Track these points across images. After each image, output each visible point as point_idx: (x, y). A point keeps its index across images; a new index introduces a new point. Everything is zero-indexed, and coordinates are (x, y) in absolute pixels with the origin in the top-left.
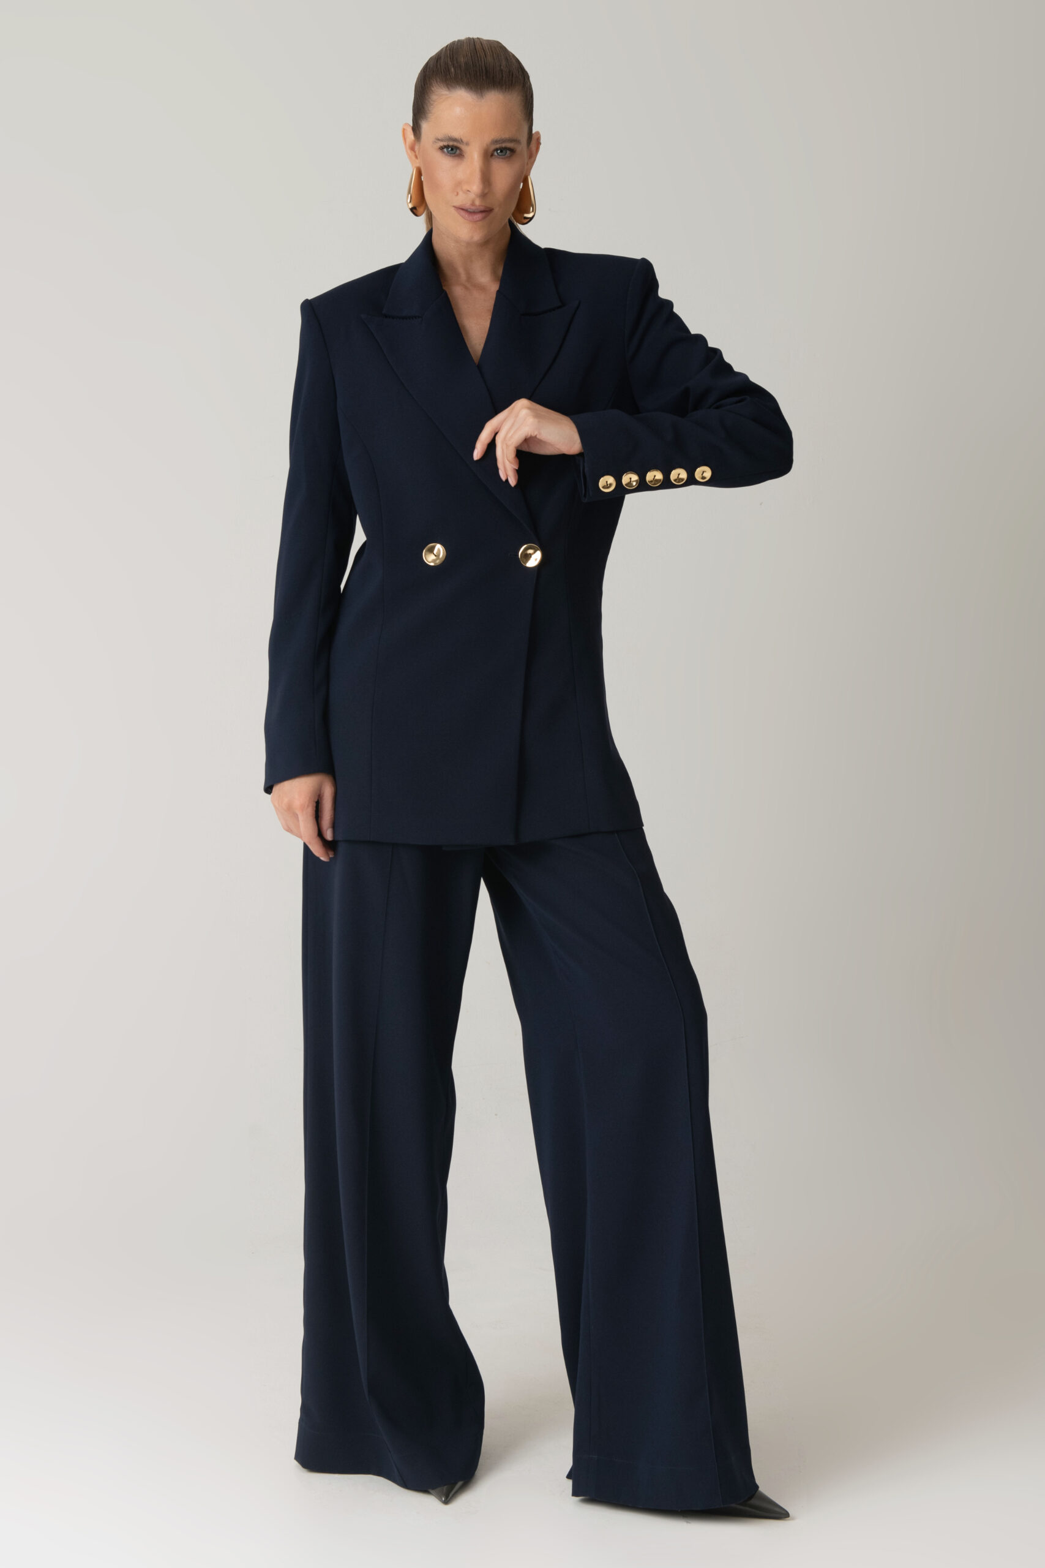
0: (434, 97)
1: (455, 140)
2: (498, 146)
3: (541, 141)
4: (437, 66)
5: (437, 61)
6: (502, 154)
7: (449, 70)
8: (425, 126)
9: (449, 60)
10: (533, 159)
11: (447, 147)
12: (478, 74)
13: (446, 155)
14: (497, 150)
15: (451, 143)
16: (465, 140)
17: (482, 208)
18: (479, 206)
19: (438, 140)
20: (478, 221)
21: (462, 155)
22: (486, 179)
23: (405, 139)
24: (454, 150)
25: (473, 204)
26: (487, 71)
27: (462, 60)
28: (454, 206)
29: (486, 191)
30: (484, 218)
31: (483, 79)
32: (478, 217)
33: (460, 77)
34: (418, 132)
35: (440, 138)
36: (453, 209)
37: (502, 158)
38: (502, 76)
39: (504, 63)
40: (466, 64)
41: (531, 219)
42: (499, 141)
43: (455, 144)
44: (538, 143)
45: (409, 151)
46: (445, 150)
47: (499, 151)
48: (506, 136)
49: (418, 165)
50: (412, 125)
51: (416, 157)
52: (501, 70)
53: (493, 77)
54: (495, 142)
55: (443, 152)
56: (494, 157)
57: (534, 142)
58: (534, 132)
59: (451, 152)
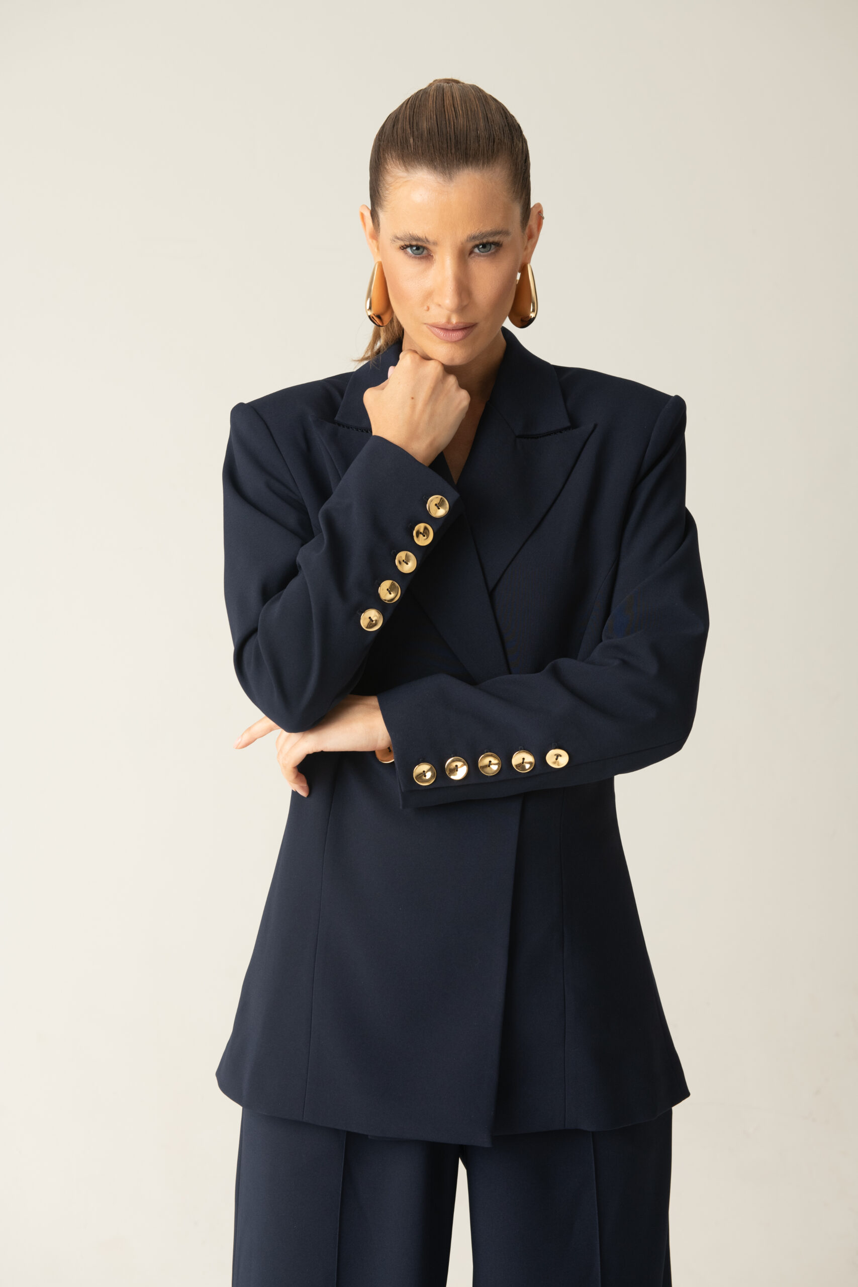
0: (389, 179)
1: (418, 239)
2: (477, 242)
3: (545, 215)
4: (393, 132)
5: (394, 126)
6: (485, 250)
7: (407, 141)
8: (382, 216)
9: (407, 123)
10: (534, 240)
11: (411, 246)
12: (445, 146)
13: (410, 256)
14: (477, 246)
15: (414, 243)
16: (431, 238)
17: (461, 325)
18: (456, 323)
19: (398, 238)
20: (458, 341)
21: (430, 255)
22: (464, 289)
23: (364, 224)
24: (421, 250)
25: (449, 321)
26: (457, 142)
27: (424, 125)
28: (425, 324)
29: (465, 303)
30: (464, 338)
31: (451, 153)
32: (457, 335)
33: (420, 151)
34: (376, 221)
35: (399, 237)
36: (425, 328)
37: (484, 256)
38: (479, 145)
39: (482, 124)
40: (429, 131)
41: (534, 318)
42: (478, 236)
43: (420, 243)
44: (540, 218)
45: (370, 240)
46: (409, 250)
47: (481, 246)
48: (488, 228)
49: (380, 260)
50: (370, 208)
51: (378, 249)
52: (478, 137)
53: (466, 149)
54: (474, 238)
55: (406, 253)
56: (473, 255)
57: (533, 221)
58: (532, 205)
59: (416, 251)
